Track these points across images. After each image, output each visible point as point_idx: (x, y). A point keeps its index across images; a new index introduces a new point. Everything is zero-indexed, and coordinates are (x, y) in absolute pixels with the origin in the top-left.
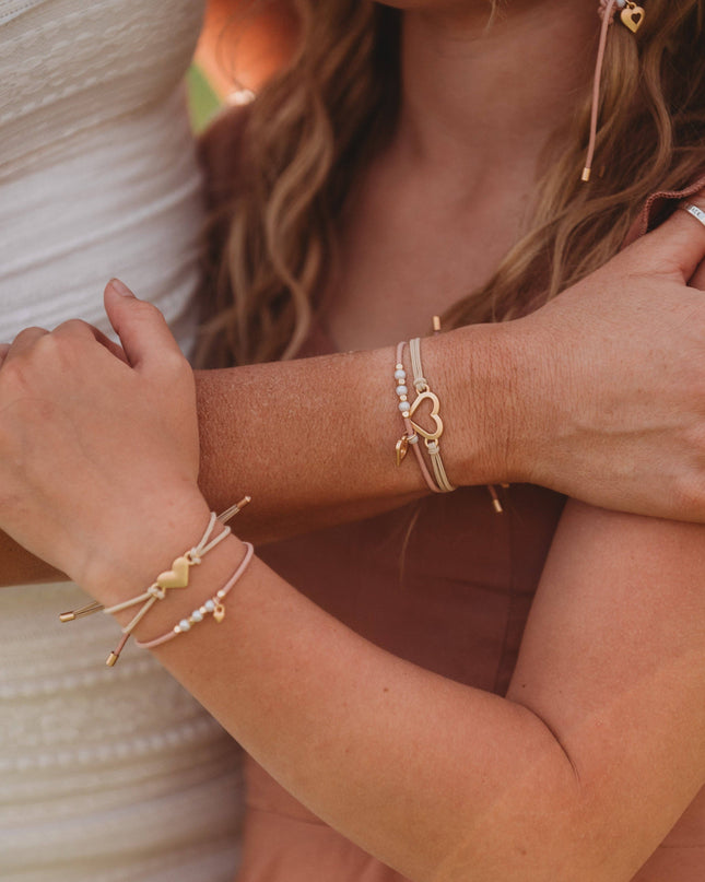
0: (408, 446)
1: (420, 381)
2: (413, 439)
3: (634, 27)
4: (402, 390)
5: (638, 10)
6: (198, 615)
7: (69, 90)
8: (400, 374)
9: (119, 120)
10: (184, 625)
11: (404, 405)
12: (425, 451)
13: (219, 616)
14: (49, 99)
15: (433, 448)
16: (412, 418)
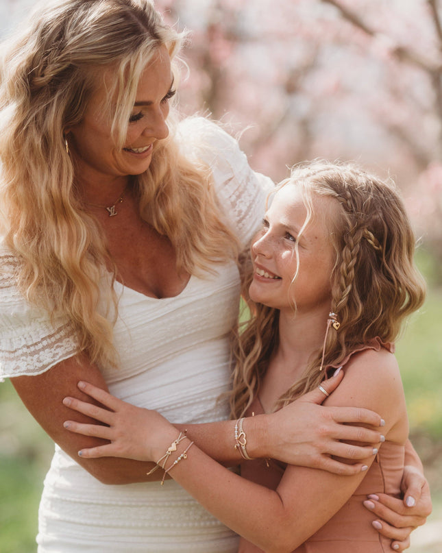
0: (237, 447)
1: (241, 429)
2: (238, 445)
3: (337, 328)
4: (236, 432)
5: (338, 323)
6: (179, 458)
7: (193, 331)
8: (236, 427)
9: (211, 340)
10: (176, 462)
11: (236, 436)
12: (241, 448)
13: (185, 457)
14: (187, 333)
15: (243, 448)
16: (239, 439)
